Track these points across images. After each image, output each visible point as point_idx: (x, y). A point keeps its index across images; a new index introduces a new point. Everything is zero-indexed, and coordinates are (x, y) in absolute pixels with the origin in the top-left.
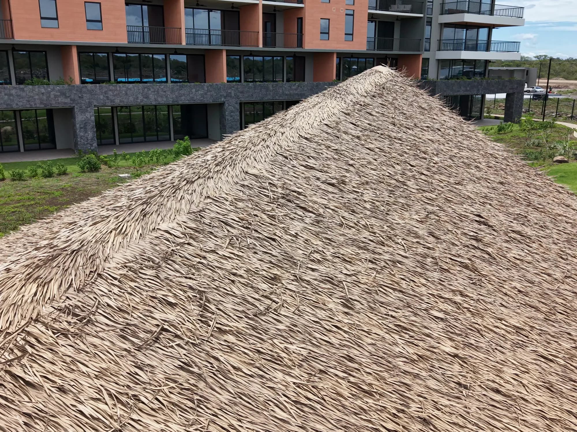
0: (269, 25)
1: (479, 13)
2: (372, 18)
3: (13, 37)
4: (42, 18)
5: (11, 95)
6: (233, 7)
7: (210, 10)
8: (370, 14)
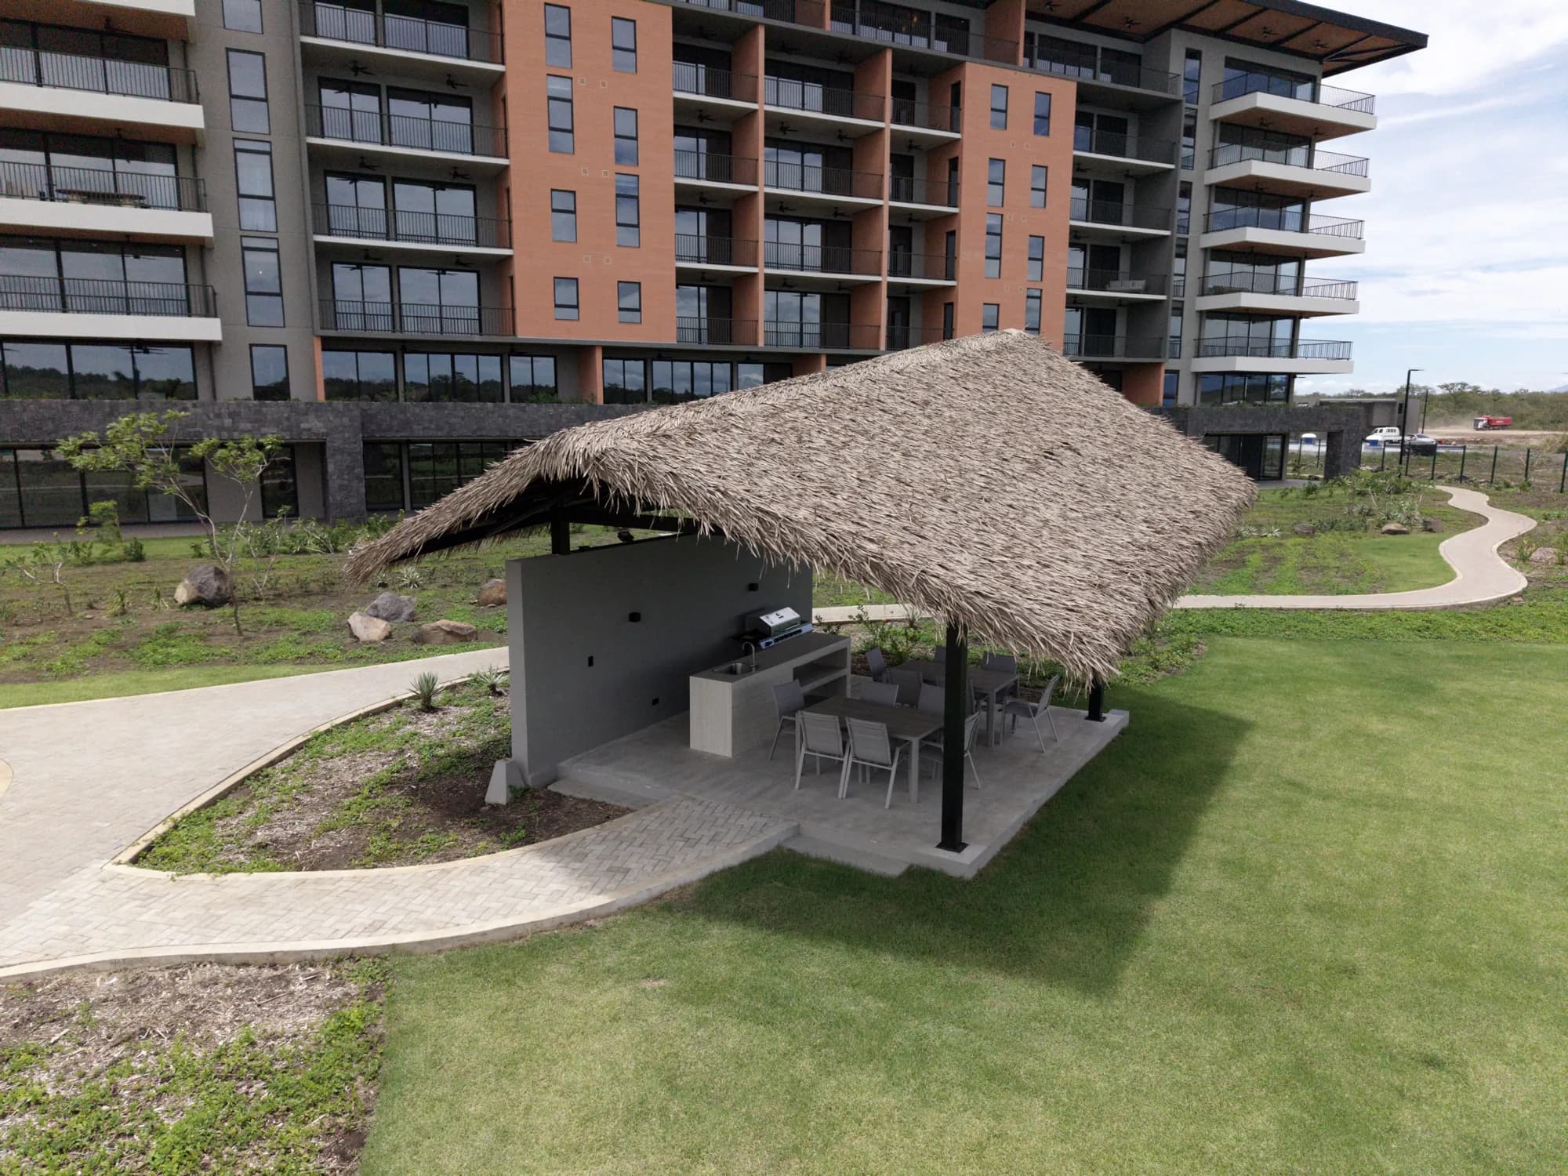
1: (1275, 292)
2: (1075, 302)
3: (514, 333)
4: (557, 306)
5: (507, 417)
6: (840, 288)
7: (803, 294)
8: (1069, 296)
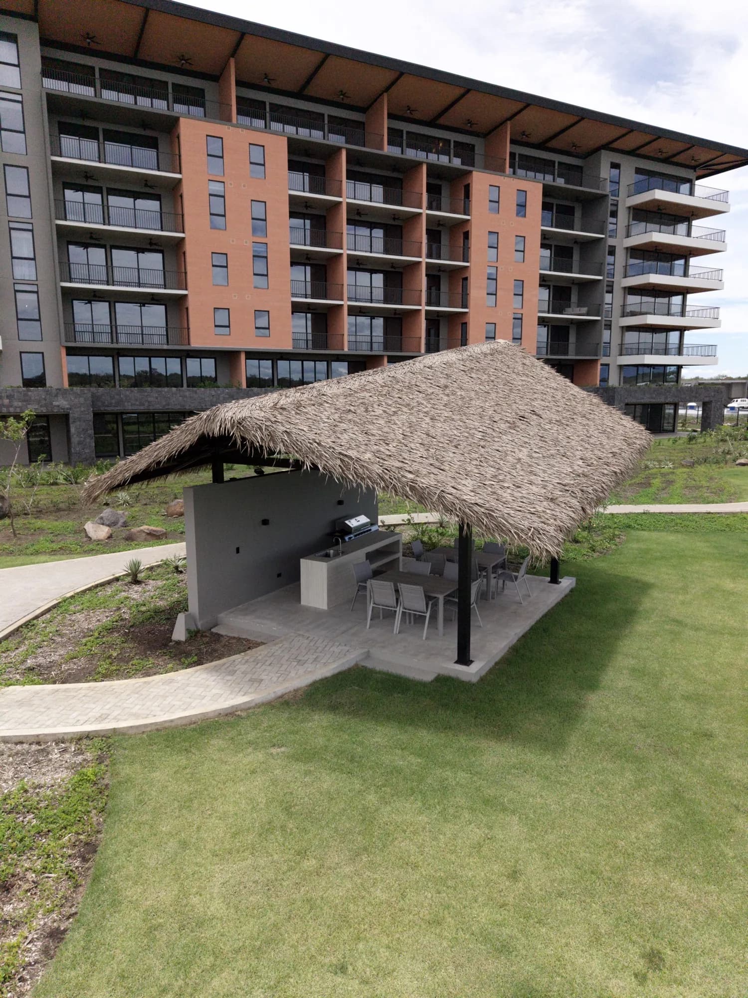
0: (432, 332)
2: (543, 321)
3: (189, 344)
4: (216, 326)
5: (185, 396)
6: (395, 314)
7: (372, 318)
